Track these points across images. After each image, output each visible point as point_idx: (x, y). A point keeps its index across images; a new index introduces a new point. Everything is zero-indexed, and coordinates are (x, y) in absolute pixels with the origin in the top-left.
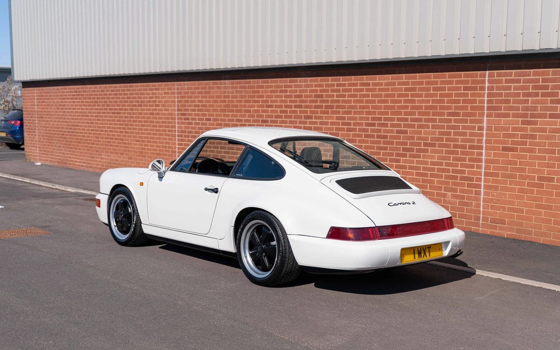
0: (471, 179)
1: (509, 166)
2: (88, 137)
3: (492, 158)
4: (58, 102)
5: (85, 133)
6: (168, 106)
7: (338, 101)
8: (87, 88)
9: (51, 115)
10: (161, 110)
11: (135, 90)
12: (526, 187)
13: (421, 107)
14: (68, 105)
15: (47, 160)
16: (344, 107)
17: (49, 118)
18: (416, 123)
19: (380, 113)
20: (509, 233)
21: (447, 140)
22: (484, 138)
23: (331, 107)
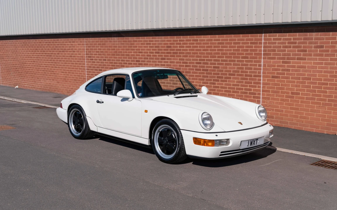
0: (255, 94)
1: (276, 86)
2: (32, 70)
3: (266, 82)
4: (13, 49)
5: (30, 68)
6: (81, 52)
7: (180, 50)
8: (31, 41)
9: (8, 57)
10: (76, 54)
11: (60, 42)
12: (285, 98)
13: (227, 54)
14: (19, 51)
15: (7, 84)
16: (183, 53)
17: (7, 58)
18: (224, 62)
19: (204, 57)
20: (276, 123)
21: (242, 72)
22: (262, 71)
23: (176, 53)
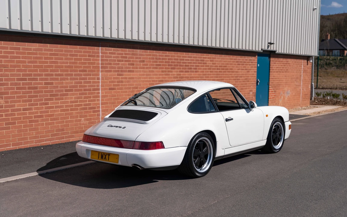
0: (94, 108)
1: (112, 98)
3: (104, 94)
18: (59, 77)
22: (100, 84)
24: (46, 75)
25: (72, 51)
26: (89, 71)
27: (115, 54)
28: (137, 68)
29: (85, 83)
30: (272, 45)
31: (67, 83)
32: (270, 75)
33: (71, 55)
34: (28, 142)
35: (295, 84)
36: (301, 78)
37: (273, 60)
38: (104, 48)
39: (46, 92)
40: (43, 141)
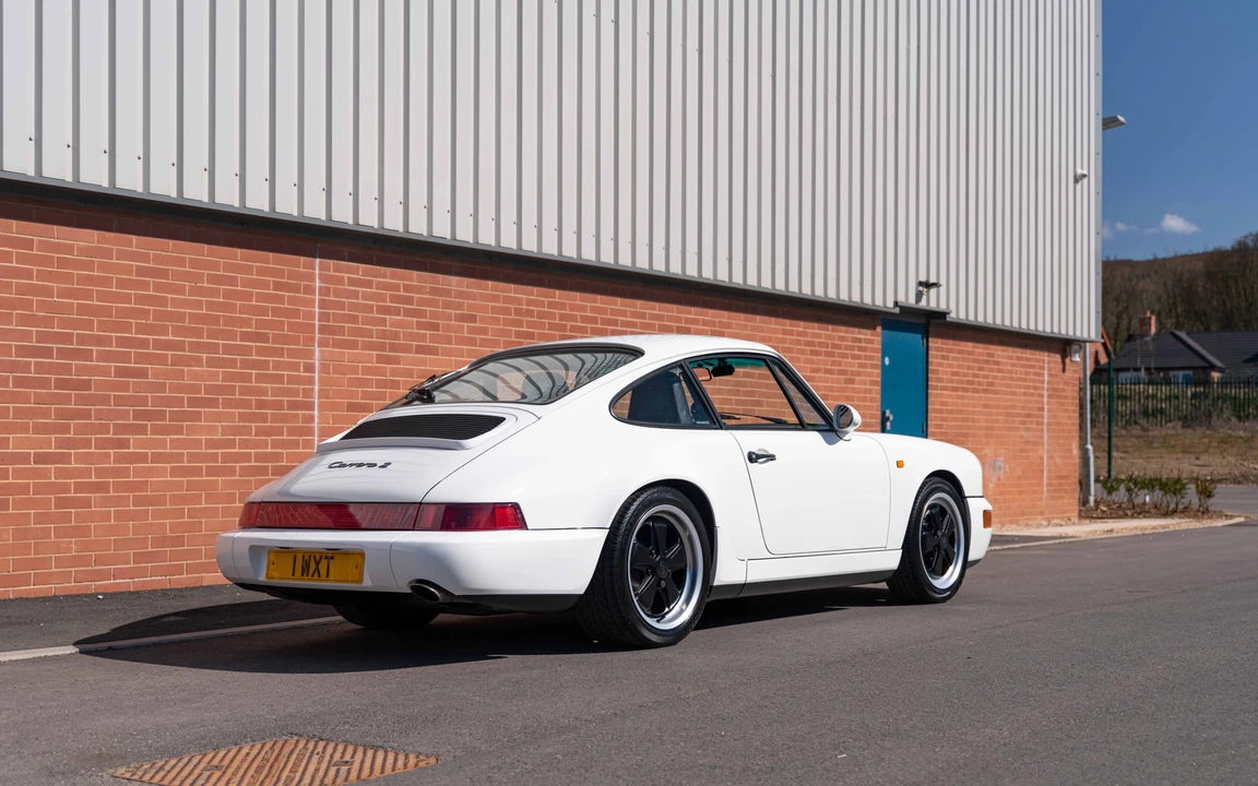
22: (316, 388)
24: (122, 342)
25: (215, 266)
26: (277, 339)
27: (368, 284)
28: (448, 340)
29: (260, 378)
30: (933, 291)
31: (196, 376)
32: (930, 399)
33: (212, 279)
34: (50, 574)
35: (1022, 437)
36: (1042, 416)
37: (939, 345)
38: (331, 262)
39: (120, 401)
40: (105, 575)
